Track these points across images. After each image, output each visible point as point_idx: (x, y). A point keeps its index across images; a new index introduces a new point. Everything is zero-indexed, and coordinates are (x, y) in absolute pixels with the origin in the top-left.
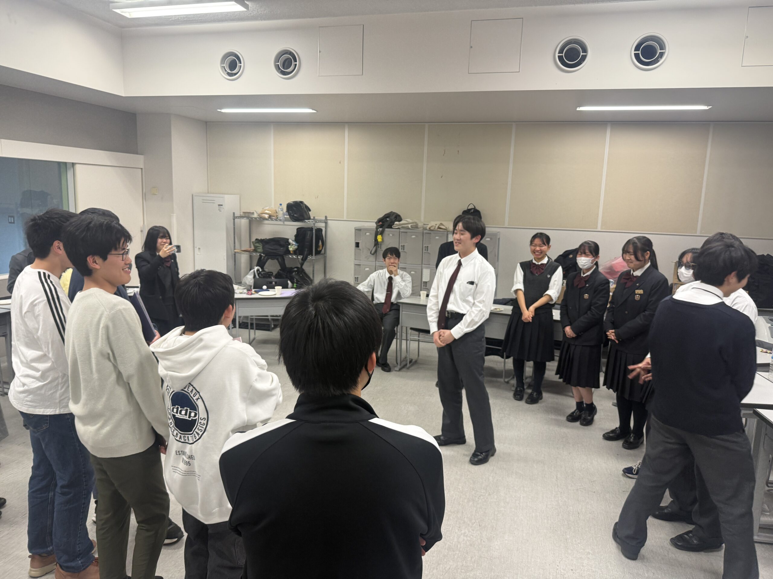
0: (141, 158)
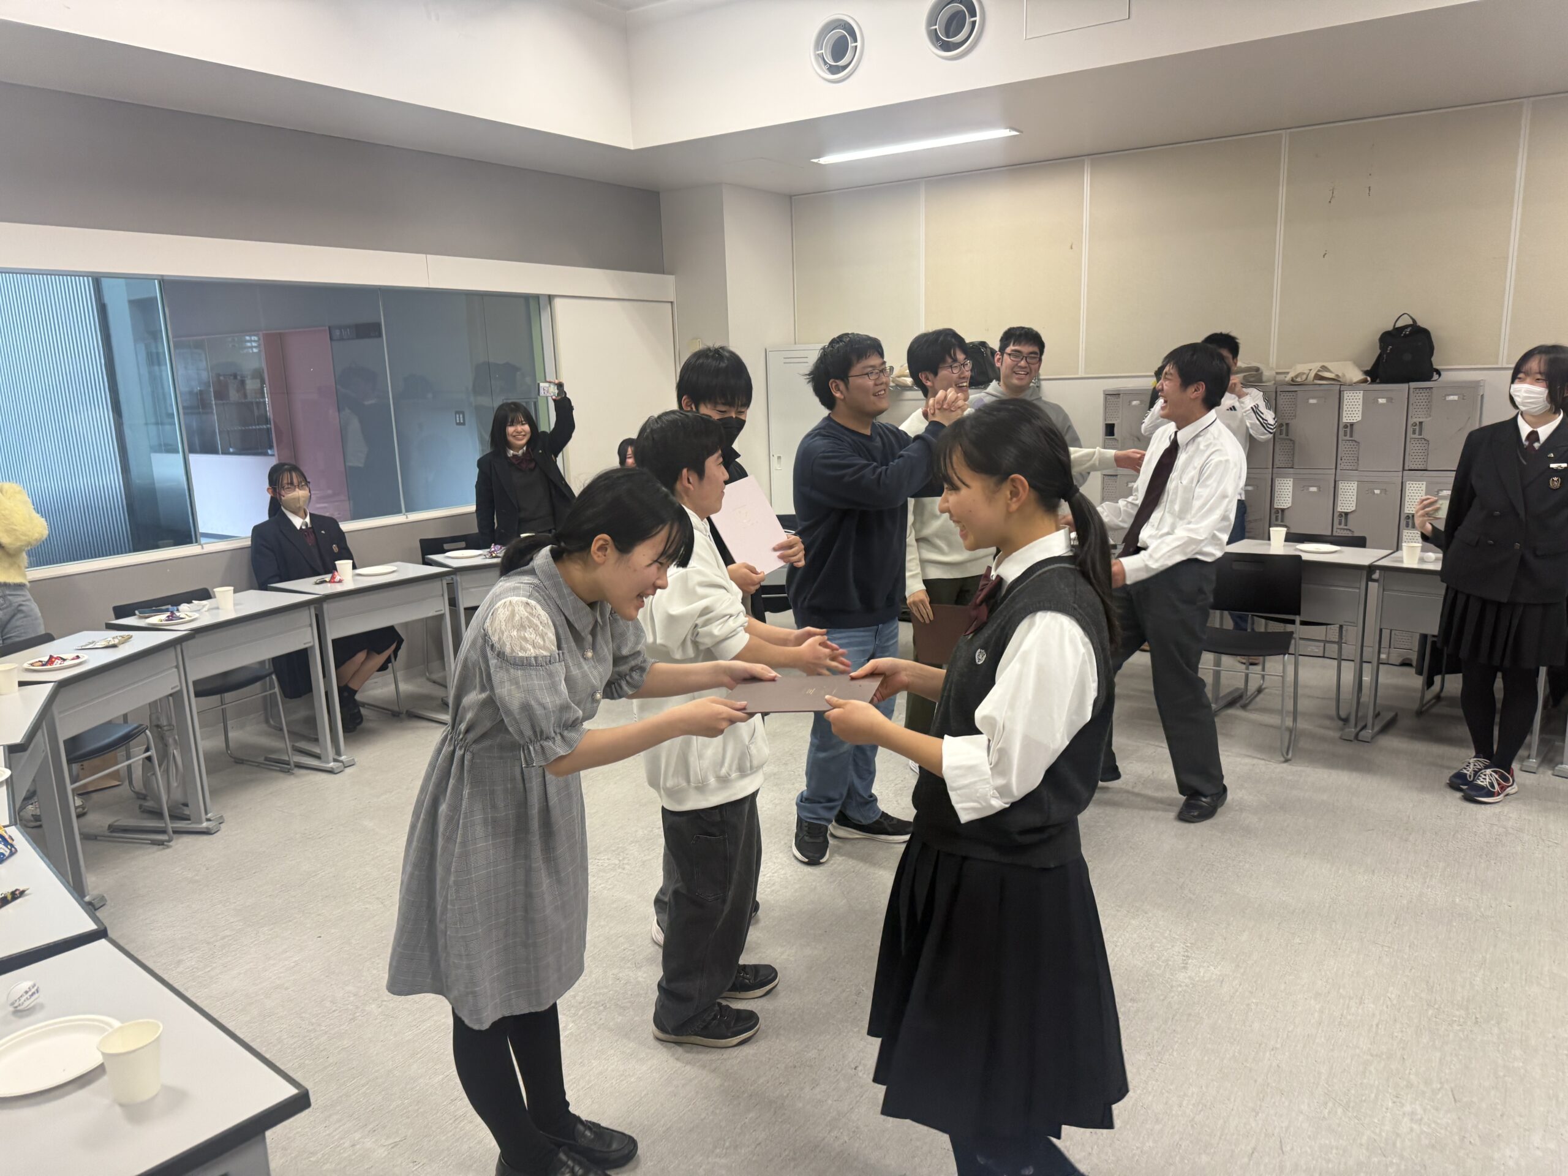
0: (671, 279)
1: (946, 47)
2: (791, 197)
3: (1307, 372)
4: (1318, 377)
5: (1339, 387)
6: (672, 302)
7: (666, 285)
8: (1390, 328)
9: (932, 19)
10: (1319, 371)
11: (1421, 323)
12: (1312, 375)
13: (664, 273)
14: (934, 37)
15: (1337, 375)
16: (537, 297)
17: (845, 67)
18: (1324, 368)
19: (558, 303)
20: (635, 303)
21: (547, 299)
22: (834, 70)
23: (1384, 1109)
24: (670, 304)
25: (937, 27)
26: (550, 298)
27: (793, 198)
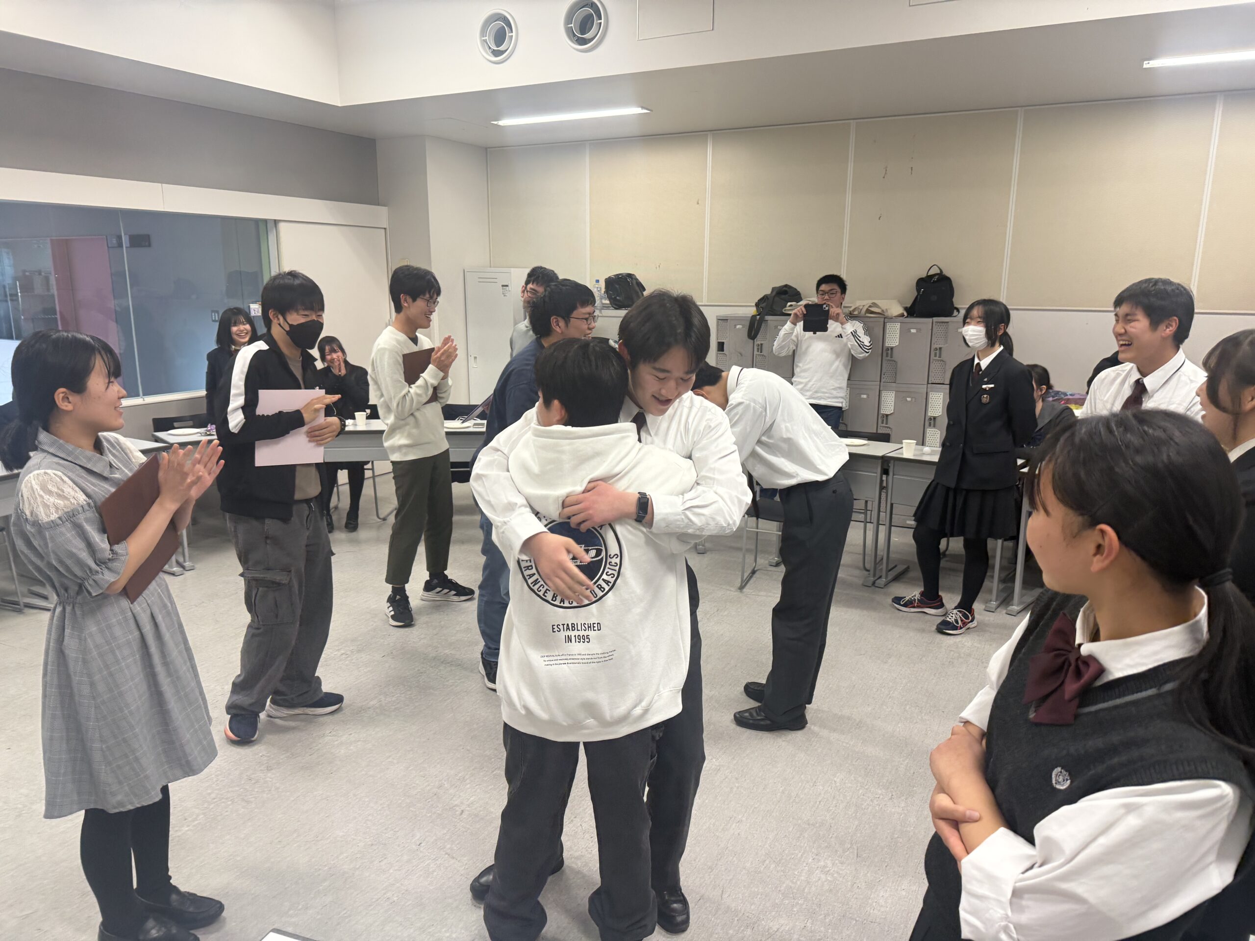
0: (383, 210)
1: (582, 42)
2: (486, 149)
3: (861, 307)
4: (868, 311)
5: (883, 320)
6: (385, 229)
7: (380, 215)
8: (924, 275)
9: (569, 18)
10: (870, 306)
11: (947, 273)
12: (864, 310)
13: (378, 205)
14: (570, 33)
15: (883, 311)
16: (265, 221)
17: (503, 52)
18: (875, 305)
19: (282, 226)
20: (352, 228)
21: (273, 223)
22: (496, 53)
23: (805, 865)
24: (383, 231)
25: (572, 25)
26: (276, 222)
27: (488, 149)
